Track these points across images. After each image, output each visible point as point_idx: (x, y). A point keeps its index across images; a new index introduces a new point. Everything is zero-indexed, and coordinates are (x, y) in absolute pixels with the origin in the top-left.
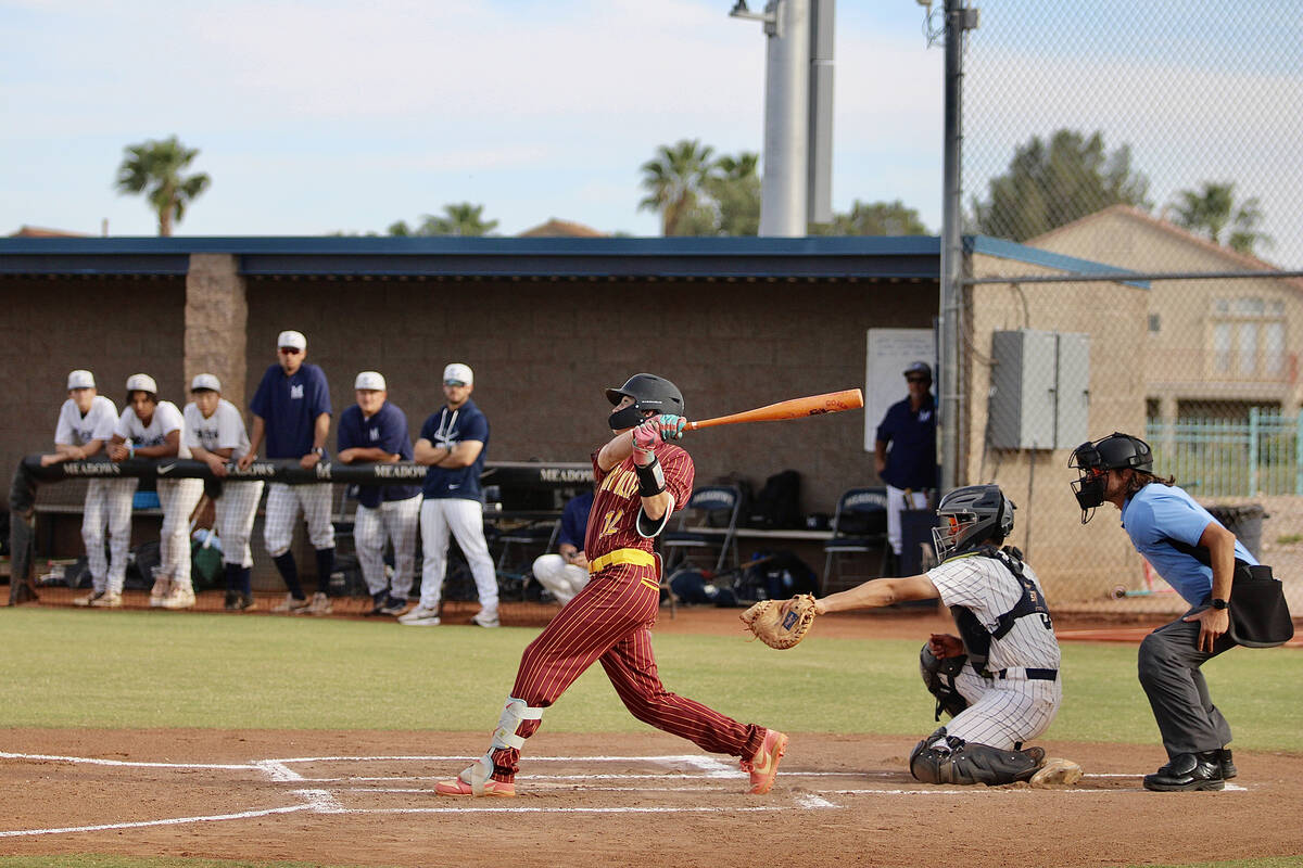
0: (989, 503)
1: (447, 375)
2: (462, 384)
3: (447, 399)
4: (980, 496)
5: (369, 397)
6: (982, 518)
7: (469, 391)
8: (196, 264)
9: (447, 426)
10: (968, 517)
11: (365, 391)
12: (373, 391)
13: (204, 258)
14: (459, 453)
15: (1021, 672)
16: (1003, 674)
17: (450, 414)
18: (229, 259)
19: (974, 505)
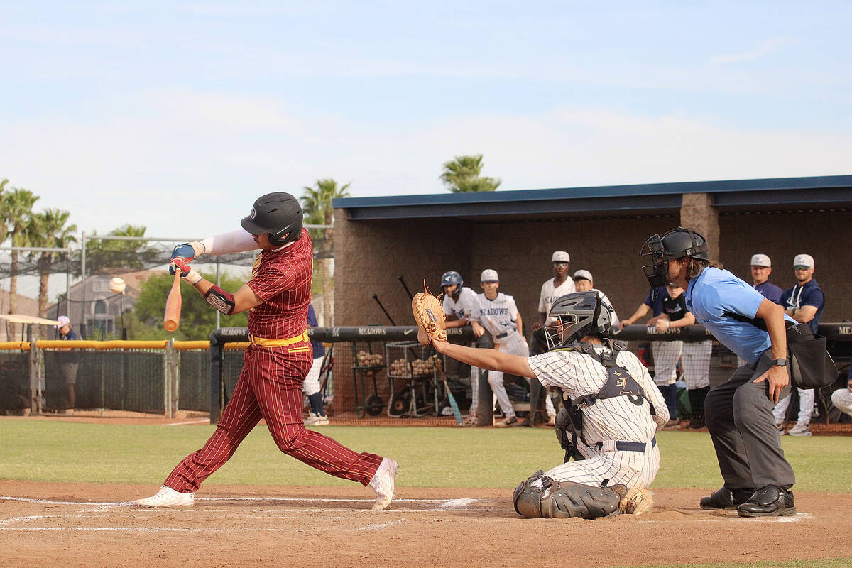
0: (586, 306)
1: (796, 263)
2: (806, 268)
3: (798, 280)
4: (580, 301)
5: (759, 271)
6: (582, 319)
7: (812, 272)
8: (686, 200)
9: (796, 296)
10: (570, 318)
11: (757, 267)
12: (762, 267)
13: (690, 197)
14: (800, 314)
15: (612, 445)
16: (600, 444)
17: (798, 288)
18: (705, 196)
19: (575, 308)
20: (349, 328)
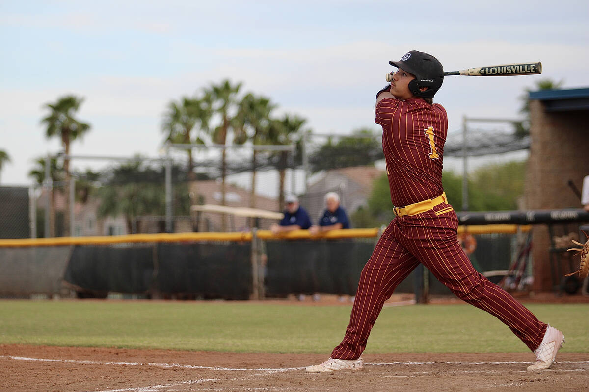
20: (543, 211)
